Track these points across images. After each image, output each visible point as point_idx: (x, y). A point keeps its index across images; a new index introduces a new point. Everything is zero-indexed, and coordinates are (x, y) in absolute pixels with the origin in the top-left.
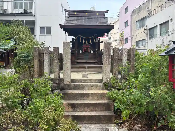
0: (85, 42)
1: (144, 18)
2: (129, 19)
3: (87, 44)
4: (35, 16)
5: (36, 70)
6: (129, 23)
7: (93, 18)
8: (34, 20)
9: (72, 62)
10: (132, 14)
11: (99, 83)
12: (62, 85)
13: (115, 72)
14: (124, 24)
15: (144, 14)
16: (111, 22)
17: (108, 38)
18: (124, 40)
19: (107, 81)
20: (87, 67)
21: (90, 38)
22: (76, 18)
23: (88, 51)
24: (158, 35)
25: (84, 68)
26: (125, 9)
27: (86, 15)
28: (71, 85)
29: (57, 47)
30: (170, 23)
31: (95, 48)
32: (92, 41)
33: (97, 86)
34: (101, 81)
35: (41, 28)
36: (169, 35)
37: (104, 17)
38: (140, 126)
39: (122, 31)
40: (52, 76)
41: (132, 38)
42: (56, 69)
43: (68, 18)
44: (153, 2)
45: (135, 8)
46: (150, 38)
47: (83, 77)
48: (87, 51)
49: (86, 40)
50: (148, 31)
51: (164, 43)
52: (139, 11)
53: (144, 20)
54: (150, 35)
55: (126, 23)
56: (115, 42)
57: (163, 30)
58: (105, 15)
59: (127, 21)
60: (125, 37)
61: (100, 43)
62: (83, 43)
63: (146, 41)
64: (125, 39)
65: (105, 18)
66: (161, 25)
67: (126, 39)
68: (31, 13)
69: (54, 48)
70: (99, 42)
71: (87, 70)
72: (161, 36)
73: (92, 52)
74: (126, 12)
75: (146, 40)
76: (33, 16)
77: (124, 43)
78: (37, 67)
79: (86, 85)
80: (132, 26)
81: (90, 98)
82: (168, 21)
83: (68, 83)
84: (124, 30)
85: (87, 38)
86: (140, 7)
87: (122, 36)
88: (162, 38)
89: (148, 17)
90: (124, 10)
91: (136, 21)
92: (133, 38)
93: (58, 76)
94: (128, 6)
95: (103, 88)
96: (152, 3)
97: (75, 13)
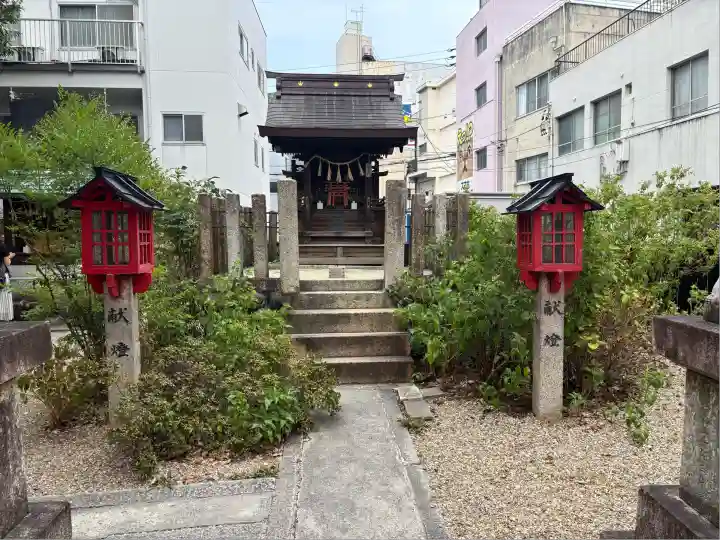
0: (334, 176)
1: (543, 77)
2: (490, 76)
3: (340, 181)
4: (143, 72)
5: (206, 256)
6: (491, 93)
7: (357, 99)
8: (141, 90)
9: (302, 237)
10: (501, 58)
11: (375, 290)
12: (276, 296)
13: (418, 260)
14: (473, 96)
15: (541, 60)
16: (428, 85)
17: (416, 145)
18: (475, 156)
19: (397, 284)
20: (340, 251)
21: (347, 163)
22: (303, 98)
23: (343, 203)
24: (588, 143)
25: (333, 252)
26: (478, 38)
27: (334, 88)
28: (301, 296)
29: (260, 193)
30: (625, 99)
31: (362, 193)
32: (356, 173)
33: (368, 298)
34: (380, 284)
35: (166, 117)
36: (619, 142)
37: (388, 96)
38: (470, 382)
39: (468, 121)
40: (250, 274)
41: (501, 150)
42: (260, 255)
43: (278, 98)
44: (573, 17)
45: (510, 39)
46: (563, 150)
47: (330, 277)
48: (339, 202)
49: (336, 172)
50: (555, 125)
51: (605, 168)
52: (527, 47)
53: (544, 81)
54: (562, 139)
55: (481, 91)
56: (442, 164)
57: (604, 121)
58: (392, 89)
59: (484, 84)
60: (477, 145)
61: (380, 178)
62: (329, 178)
63: (550, 162)
64: (478, 153)
65: (392, 99)
66: (596, 104)
67: (482, 153)
68: (128, 61)
69: (253, 197)
70: (377, 175)
71: (340, 259)
72: (596, 143)
73: (354, 206)
74: (479, 52)
75: (550, 156)
76: (135, 72)
77: (475, 167)
78: (208, 248)
79: (340, 296)
80: (500, 103)
81: (353, 326)
82: (618, 93)
83: (292, 290)
84: (472, 118)
85: (339, 164)
86: (529, 33)
87: (465, 139)
88: (597, 151)
89: (556, 71)
90: (474, 41)
91: (517, 87)
92: (507, 149)
93: (265, 273)
94: (485, 30)
95: (384, 302)
96: (569, 20)
97: (300, 84)
